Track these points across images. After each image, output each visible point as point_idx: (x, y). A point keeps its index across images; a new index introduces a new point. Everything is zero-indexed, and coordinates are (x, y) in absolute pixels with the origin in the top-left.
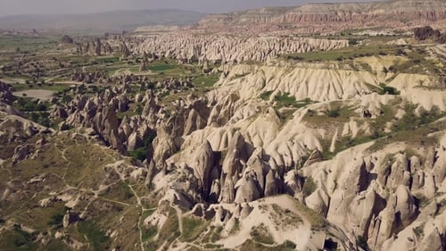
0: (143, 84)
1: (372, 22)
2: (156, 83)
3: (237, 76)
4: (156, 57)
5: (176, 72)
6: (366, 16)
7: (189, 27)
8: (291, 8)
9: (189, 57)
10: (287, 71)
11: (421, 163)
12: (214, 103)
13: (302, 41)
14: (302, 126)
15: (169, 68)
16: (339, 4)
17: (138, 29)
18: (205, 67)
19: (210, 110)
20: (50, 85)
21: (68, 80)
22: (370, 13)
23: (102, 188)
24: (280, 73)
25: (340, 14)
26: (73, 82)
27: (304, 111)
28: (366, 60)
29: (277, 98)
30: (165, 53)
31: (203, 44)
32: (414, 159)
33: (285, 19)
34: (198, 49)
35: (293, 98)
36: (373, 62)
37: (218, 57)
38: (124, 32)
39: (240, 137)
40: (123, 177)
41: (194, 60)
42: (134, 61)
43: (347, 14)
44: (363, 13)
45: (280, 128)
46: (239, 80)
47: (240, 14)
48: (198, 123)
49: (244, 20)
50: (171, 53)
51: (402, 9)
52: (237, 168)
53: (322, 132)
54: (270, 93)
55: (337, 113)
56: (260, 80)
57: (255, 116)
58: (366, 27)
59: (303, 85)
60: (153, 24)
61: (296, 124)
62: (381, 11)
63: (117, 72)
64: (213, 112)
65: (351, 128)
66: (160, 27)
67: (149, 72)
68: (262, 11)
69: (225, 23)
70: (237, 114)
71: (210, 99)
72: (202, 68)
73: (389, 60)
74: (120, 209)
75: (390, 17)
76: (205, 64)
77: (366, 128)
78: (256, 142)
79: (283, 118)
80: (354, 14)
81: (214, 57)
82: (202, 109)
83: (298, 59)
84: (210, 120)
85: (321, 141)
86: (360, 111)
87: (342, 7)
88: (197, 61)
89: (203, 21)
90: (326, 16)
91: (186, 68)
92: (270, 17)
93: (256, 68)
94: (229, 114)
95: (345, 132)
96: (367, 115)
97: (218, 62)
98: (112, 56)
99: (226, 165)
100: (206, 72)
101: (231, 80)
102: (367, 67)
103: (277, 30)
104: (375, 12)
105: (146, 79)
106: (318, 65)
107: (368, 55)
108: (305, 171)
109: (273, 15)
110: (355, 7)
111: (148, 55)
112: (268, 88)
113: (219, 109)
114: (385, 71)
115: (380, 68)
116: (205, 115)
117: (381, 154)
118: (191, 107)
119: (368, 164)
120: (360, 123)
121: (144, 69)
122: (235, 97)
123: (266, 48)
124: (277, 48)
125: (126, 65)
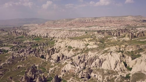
0: (34, 44)
1: (95, 23)
2: (38, 44)
3: (60, 42)
4: (35, 36)
5: (42, 40)
6: (94, 22)
7: (42, 24)
8: (73, 19)
9: (45, 36)
10: (70, 42)
11: (86, 55)
12: (56, 49)
13: (75, 32)
14: (72, 52)
15: (40, 39)
16: (86, 18)
17: (25, 25)
18: (50, 39)
19: (55, 50)
20: (7, 46)
21: (12, 44)
22: (95, 21)
23: (42, 63)
24: (69, 42)
25: (86, 21)
26: (13, 44)
27: (72, 49)
28: (85, 39)
29: (68, 47)
30: (38, 35)
31: (49, 32)
32: (85, 55)
33: (71, 22)
34: (47, 34)
35: (72, 47)
36: (86, 39)
37: (53, 36)
38: (20, 27)
39: (63, 54)
40: (45, 61)
41: (47, 37)
42: (29, 37)
43: (89, 21)
44: (93, 21)
45: (69, 52)
46: (60, 43)
47: (58, 21)
48: (53, 53)
49: (59, 22)
50: (40, 35)
51: (103, 20)
52: (62, 59)
53: (75, 52)
54: (67, 46)
55: (77, 50)
56: (65, 43)
57: (64, 51)
58: (94, 25)
59: (73, 44)
60: (29, 23)
61: (71, 52)
62: (98, 20)
63: (25, 41)
64: (56, 50)
65: (79, 52)
66: (32, 25)
67: (35, 41)
68: (64, 20)
69: (53, 24)
70: (61, 51)
71: (54, 48)
72: (49, 39)
73: (89, 39)
74: (46, 65)
75: (100, 22)
76: (50, 38)
77: (81, 51)
78: (65, 55)
79: (69, 51)
80: (90, 21)
81: (52, 36)
82: (53, 50)
83: (72, 39)
84: (55, 52)
85: (75, 54)
86: (80, 49)
87: (87, 19)
88: (48, 37)
89: (46, 23)
90: (83, 21)
91: (45, 39)
92: (67, 22)
93: (64, 40)
94: (59, 51)
95: (78, 52)
96: (81, 50)
97: (54, 37)
98: (21, 36)
99: (61, 59)
100: (50, 40)
101: (59, 43)
102: (85, 40)
103: (69, 26)
104: (96, 20)
105: (35, 43)
106: (76, 40)
107: (85, 38)
108: (72, 58)
109: (68, 21)
110: (91, 19)
111: (33, 36)
112: (67, 45)
113: (57, 50)
114: (88, 41)
115: (87, 41)
116: (54, 51)
117: (82, 55)
118: (51, 50)
119: (80, 56)
120: (80, 51)
121: (33, 40)
122: (60, 47)
123: (66, 34)
124: (69, 34)
125: (27, 39)
